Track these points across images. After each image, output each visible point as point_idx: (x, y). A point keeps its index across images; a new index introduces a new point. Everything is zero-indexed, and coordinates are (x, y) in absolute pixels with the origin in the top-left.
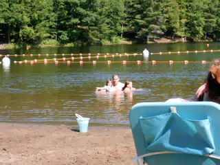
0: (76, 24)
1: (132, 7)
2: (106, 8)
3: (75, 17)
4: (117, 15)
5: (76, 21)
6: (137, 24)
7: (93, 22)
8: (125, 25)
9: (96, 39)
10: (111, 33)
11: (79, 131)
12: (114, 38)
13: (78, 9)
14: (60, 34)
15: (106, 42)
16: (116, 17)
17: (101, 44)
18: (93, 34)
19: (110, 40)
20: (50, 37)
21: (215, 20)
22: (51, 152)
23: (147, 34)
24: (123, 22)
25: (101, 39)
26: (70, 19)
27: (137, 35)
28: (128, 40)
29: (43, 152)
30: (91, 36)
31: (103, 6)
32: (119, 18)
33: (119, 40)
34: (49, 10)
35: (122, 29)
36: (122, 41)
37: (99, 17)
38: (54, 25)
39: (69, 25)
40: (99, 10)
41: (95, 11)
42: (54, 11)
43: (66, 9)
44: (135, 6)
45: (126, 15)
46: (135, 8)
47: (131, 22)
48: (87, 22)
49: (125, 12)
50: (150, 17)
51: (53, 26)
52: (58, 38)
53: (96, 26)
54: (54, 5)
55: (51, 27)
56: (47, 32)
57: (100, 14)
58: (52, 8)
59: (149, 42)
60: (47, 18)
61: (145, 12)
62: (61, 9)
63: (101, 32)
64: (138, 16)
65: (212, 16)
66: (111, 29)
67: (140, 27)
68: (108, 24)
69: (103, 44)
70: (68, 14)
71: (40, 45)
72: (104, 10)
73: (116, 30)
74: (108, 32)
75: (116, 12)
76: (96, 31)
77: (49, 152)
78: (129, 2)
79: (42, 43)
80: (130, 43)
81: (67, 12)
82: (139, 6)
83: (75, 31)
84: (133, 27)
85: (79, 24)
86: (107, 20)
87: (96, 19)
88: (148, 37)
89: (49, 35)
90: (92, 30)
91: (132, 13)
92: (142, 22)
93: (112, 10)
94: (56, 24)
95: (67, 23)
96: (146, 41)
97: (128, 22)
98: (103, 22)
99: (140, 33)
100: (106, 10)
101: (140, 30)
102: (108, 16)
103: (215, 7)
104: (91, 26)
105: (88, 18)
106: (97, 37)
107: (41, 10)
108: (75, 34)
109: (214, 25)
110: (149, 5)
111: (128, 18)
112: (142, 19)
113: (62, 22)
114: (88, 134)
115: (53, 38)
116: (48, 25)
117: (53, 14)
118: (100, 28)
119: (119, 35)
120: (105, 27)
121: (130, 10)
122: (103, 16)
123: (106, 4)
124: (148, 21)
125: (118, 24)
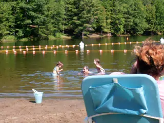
0: (29, 24)
1: (70, 11)
2: (51, 12)
3: (28, 19)
4: (60, 17)
5: (29, 21)
6: (75, 23)
7: (41, 22)
8: (66, 25)
9: (44, 35)
10: (55, 31)
11: (35, 102)
12: (57, 34)
13: (31, 12)
14: (17, 32)
15: (52, 38)
16: (59, 19)
17: (48, 39)
18: (41, 32)
19: (55, 35)
20: (9, 34)
21: (132, 20)
22: (16, 118)
23: (82, 30)
24: (64, 22)
25: (48, 35)
26: (24, 20)
27: (74, 31)
28: (68, 36)
29: (9, 118)
30: (40, 33)
31: (49, 10)
32: (61, 19)
33: (61, 35)
34: (9, 14)
35: (64, 27)
36: (64, 37)
37: (46, 19)
38: (13, 24)
39: (24, 25)
40: (46, 13)
41: (43, 14)
42: (12, 15)
43: (21, 13)
44: (73, 10)
45: (66, 17)
46: (73, 12)
47: (70, 22)
48: (37, 22)
49: (65, 14)
50: (84, 18)
51: (12, 26)
52: (15, 34)
53: (44, 25)
54: (12, 10)
55: (10, 26)
56: (7, 30)
57: (47, 16)
58: (11, 12)
59: (83, 37)
60: (7, 19)
61: (80, 15)
62: (17, 13)
63: (48, 30)
64: (75, 18)
65: (130, 17)
66: (55, 27)
67: (76, 26)
68: (53, 23)
69: (50, 38)
70: (23, 17)
71: (2, 40)
72: (50, 14)
73: (59, 28)
74: (52, 29)
75: (59, 14)
76: (44, 29)
77: (14, 118)
78: (68, 8)
79: (4, 38)
80: (70, 38)
81: (22, 15)
82: (76, 10)
83: (28, 29)
84: (71, 26)
85: (31, 24)
86: (52, 21)
87: (44, 20)
88: (83, 33)
89: (9, 32)
90: (41, 28)
91: (70, 16)
92: (78, 22)
93: (55, 13)
94: (14, 24)
95: (22, 24)
97: (68, 22)
98: (49, 22)
99: (76, 30)
100: (51, 13)
101: (77, 28)
102: (53, 18)
103: (132, 10)
104: (40, 25)
105: (38, 19)
106: (45, 34)
107: (2, 14)
108: (29, 31)
109: (132, 24)
110: (83, 10)
111: (68, 19)
112: (78, 20)
113: (19, 23)
114: (42, 104)
115: (12, 35)
116: (8, 25)
117: (11, 16)
118: (47, 26)
119: (61, 31)
120: (50, 26)
121: (69, 13)
122: (49, 18)
123: (51, 9)
124: (82, 22)
125: (60, 24)
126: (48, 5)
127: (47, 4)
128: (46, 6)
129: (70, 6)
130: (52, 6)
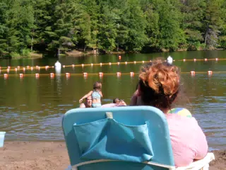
1: (42, 18)
2: (15, 19)
4: (27, 26)
6: (47, 36)
7: (1, 34)
8: (35, 37)
9: (5, 52)
10: (21, 46)
12: (24, 51)
15: (16, 56)
16: (27, 29)
17: (10, 58)
18: (1, 48)
19: (20, 52)
21: (127, 32)
23: (58, 46)
24: (34, 34)
25: (10, 52)
27: (47, 47)
28: (38, 53)
31: (12, 18)
32: (29, 30)
33: (29, 52)
35: (33, 41)
36: (33, 54)
37: (8, 29)
40: (8, 22)
41: (4, 22)
44: (45, 17)
45: (35, 27)
46: (45, 20)
47: (41, 34)
49: (34, 23)
50: (60, 28)
53: (4, 38)
57: (9, 26)
59: (60, 55)
61: (55, 24)
63: (10, 45)
64: (49, 28)
65: (125, 27)
66: (21, 41)
67: (51, 39)
68: (17, 36)
69: (13, 57)
72: (13, 22)
73: (26, 43)
74: (17, 44)
75: (26, 24)
76: (5, 44)
78: (39, 14)
80: (41, 56)
82: (49, 18)
84: (43, 39)
86: (17, 32)
87: (5, 32)
88: (59, 49)
90: (1, 43)
91: (42, 25)
92: (52, 34)
93: (21, 22)
96: (57, 53)
97: (38, 34)
98: (12, 34)
99: (50, 45)
100: (15, 21)
101: (51, 42)
102: (17, 28)
103: (127, 18)
106: (6, 50)
109: (127, 37)
110: (60, 16)
111: (38, 30)
112: (53, 31)
114: (4, 149)
118: (9, 40)
119: (29, 47)
120: (14, 39)
121: (40, 21)
122: (12, 28)
123: (14, 15)
124: (58, 33)
125: (28, 36)
126: (11, 10)
127: (8, 8)
128: (7, 13)
129: (41, 11)
130: (16, 12)
